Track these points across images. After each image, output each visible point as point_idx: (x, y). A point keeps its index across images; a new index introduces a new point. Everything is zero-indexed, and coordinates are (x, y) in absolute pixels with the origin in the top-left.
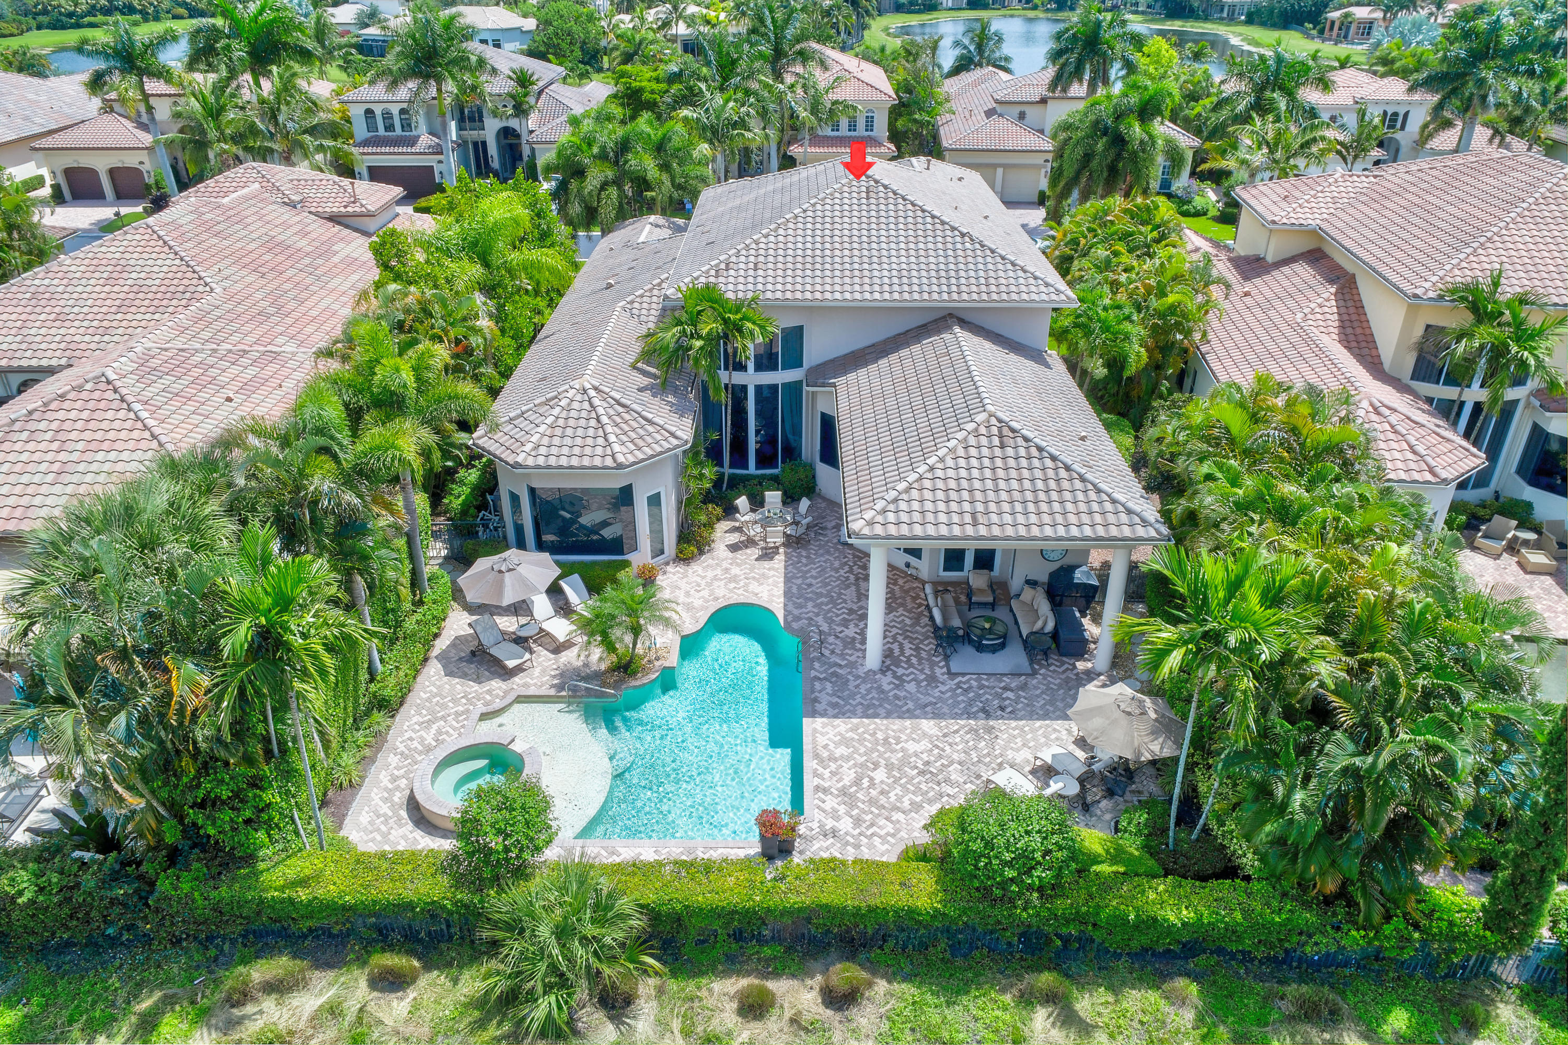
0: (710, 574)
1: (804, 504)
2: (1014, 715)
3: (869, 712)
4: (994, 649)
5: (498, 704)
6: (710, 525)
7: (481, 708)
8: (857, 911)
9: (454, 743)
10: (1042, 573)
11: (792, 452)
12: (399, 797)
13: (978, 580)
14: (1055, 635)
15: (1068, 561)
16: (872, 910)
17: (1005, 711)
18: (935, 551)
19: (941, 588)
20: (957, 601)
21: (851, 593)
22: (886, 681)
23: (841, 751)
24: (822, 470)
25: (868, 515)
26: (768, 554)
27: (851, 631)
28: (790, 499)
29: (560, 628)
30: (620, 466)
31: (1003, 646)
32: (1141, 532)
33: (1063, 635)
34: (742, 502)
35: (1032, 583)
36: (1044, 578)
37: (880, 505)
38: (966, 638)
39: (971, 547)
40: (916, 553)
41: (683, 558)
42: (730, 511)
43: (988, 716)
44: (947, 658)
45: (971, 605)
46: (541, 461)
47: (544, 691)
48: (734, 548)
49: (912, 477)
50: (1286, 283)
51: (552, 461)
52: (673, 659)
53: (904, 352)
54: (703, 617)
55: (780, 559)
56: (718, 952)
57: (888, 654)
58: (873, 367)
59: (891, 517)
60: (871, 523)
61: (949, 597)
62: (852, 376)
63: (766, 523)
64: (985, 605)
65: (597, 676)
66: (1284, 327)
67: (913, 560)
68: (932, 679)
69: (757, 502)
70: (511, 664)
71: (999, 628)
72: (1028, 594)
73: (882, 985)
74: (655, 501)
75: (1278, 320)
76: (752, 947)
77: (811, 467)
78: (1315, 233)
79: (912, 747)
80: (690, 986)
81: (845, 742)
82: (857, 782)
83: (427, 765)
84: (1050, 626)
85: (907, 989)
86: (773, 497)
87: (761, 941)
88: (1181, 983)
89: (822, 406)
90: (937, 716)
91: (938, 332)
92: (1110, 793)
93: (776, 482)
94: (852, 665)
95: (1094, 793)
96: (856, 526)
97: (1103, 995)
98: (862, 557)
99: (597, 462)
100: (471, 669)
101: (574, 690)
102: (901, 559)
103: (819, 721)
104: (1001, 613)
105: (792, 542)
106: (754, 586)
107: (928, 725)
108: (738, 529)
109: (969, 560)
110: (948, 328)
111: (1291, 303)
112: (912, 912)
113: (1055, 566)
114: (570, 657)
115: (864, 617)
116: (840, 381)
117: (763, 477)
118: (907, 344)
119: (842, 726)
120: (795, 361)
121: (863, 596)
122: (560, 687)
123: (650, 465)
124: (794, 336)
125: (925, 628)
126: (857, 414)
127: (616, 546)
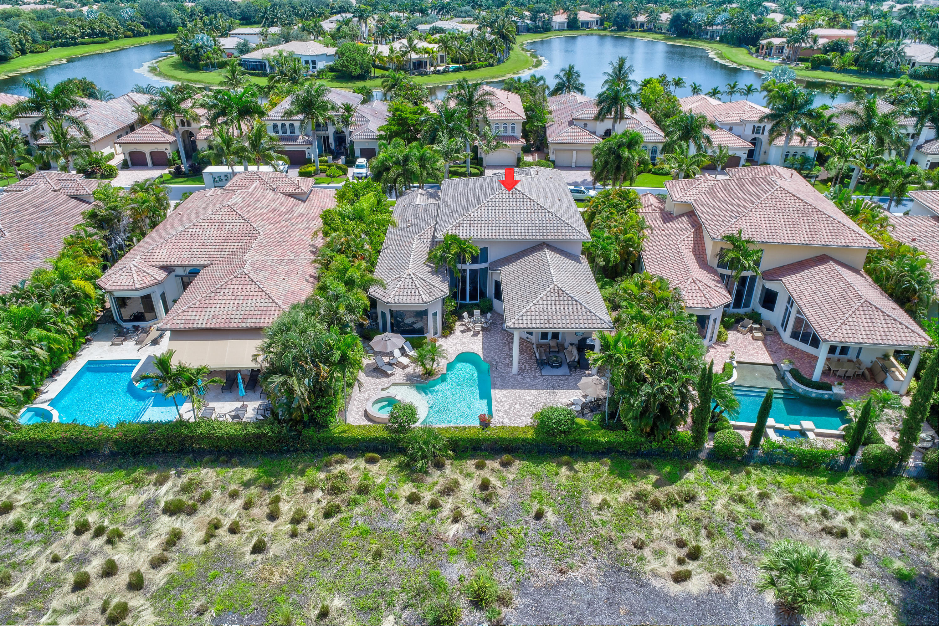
0: (455, 341)
1: (489, 315)
2: (563, 388)
3: (514, 387)
4: (557, 367)
5: (386, 386)
6: (453, 323)
7: (381, 387)
8: (510, 440)
9: (375, 398)
10: (576, 341)
11: (483, 294)
12: (361, 413)
13: (552, 343)
14: (578, 362)
15: (585, 336)
16: (515, 439)
17: (560, 387)
18: (537, 333)
19: (539, 346)
20: (545, 351)
21: (507, 348)
22: (519, 378)
23: (505, 399)
24: (495, 302)
25: (513, 321)
26: (476, 334)
27: (507, 361)
28: (483, 313)
29: (405, 361)
30: (425, 303)
31: (560, 366)
32: (604, 326)
33: (581, 362)
34: (465, 314)
35: (572, 344)
36: (576, 342)
37: (517, 317)
38: (548, 364)
39: (550, 331)
40: (530, 333)
41: (444, 336)
42: (461, 318)
43: (554, 388)
44: (541, 370)
45: (550, 352)
46: (396, 301)
47: (402, 381)
48: (463, 332)
49: (528, 308)
50: (678, 226)
51: (400, 301)
52: (444, 371)
53: (526, 258)
54: (454, 357)
55: (480, 335)
56: (468, 454)
57: (520, 369)
58: (514, 264)
59: (521, 321)
60: (514, 323)
61: (542, 350)
62: (507, 267)
63: (475, 322)
64: (555, 352)
65: (419, 376)
66: (672, 246)
67: (529, 336)
68: (535, 377)
69: (471, 315)
70: (389, 372)
71: (559, 360)
72: (570, 348)
73: (517, 462)
74: (435, 314)
75: (671, 243)
76: (479, 453)
77: (490, 301)
78: (690, 205)
79: (528, 398)
80: (461, 463)
81: (505, 396)
82: (510, 408)
83: (370, 403)
84: (577, 359)
85: (526, 463)
86: (477, 312)
87: (482, 450)
88: (605, 459)
89: (495, 278)
90: (537, 388)
91: (539, 250)
92: (592, 411)
93: (477, 306)
94: (508, 373)
95: (587, 411)
96: (509, 324)
97: (582, 463)
98: (511, 335)
99: (417, 301)
100: (375, 374)
101: (412, 380)
102: (525, 336)
103: (497, 391)
104: (561, 355)
105: (484, 329)
106: (471, 346)
107: (533, 392)
108: (464, 325)
109: (550, 336)
110: (542, 249)
111: (677, 235)
112: (526, 440)
113: (580, 338)
114: (410, 370)
115: (512, 356)
116: (502, 269)
117: (472, 304)
118: (527, 255)
119: (504, 392)
120: (485, 260)
121: (511, 349)
122: (407, 380)
123: (433, 303)
124: (484, 251)
125: (533, 360)
126: (509, 283)
127: (421, 331)
